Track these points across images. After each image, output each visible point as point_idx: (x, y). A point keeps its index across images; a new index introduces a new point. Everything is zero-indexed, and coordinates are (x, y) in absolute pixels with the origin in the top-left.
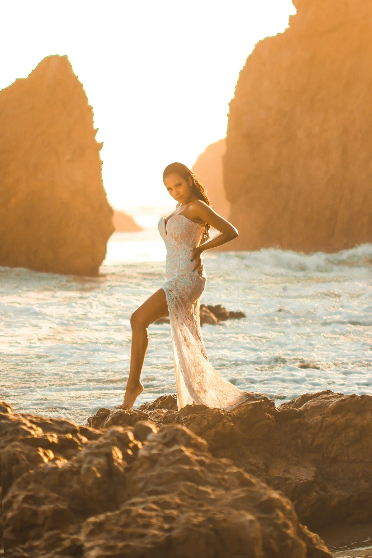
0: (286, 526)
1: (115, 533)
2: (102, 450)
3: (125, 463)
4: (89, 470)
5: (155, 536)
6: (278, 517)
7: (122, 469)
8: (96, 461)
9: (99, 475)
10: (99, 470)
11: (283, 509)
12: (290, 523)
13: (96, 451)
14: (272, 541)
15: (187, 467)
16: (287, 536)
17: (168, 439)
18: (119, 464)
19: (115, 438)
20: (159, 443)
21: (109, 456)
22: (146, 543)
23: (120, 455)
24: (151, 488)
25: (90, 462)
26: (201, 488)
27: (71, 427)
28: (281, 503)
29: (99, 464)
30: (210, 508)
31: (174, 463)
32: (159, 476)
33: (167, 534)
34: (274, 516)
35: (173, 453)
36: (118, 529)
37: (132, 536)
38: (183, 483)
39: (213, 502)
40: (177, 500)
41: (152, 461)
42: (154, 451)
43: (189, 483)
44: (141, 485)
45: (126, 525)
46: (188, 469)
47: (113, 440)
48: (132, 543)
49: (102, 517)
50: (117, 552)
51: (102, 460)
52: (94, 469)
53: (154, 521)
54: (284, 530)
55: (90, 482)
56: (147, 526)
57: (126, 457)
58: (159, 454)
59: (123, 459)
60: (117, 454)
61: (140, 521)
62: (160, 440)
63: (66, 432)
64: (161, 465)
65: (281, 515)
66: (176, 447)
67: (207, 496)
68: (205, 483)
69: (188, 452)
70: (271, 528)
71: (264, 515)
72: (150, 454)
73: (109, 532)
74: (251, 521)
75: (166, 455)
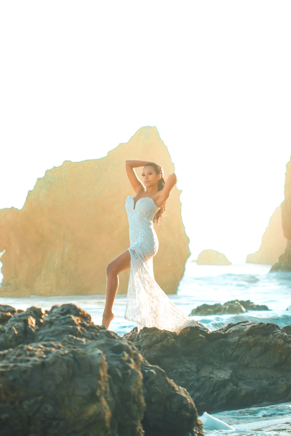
0: (129, 362)
1: (12, 360)
2: (23, 318)
3: (37, 327)
4: (10, 329)
5: (35, 361)
6: (124, 356)
7: (33, 330)
8: (16, 324)
9: (16, 332)
10: (17, 329)
11: (128, 351)
12: (132, 360)
13: (18, 318)
14: (117, 369)
15: (71, 327)
16: (129, 368)
17: (65, 311)
18: (32, 327)
19: (32, 312)
20: (59, 313)
21: (26, 322)
22: (29, 365)
23: (34, 321)
24: (46, 338)
25: (13, 325)
26: (78, 339)
27: (11, 309)
28: (128, 347)
29: (18, 326)
30: (81, 350)
31: (63, 324)
32: (53, 332)
33: (43, 360)
34: (121, 355)
35: (64, 319)
36: (14, 357)
37: (21, 361)
38: (66, 336)
39: (84, 346)
40: (60, 345)
41: (51, 323)
42: (54, 318)
43: (70, 336)
44: (40, 337)
45: (19, 355)
46: (72, 328)
47: (31, 313)
48: (19, 364)
49: (6, 351)
50: (8, 369)
51: (21, 324)
52: (14, 328)
53: (37, 353)
54: (127, 364)
55: (10, 336)
56: (32, 355)
57: (38, 323)
58: (56, 320)
59: (36, 324)
60: (32, 321)
61: (28, 353)
62: (59, 312)
63: (8, 312)
64: (56, 325)
65: (126, 355)
66: (68, 315)
67: (81, 343)
68: (82, 336)
69: (75, 319)
70: (118, 362)
71: (114, 354)
72: (50, 319)
73: (8, 359)
74: (100, 354)
75: (60, 320)
